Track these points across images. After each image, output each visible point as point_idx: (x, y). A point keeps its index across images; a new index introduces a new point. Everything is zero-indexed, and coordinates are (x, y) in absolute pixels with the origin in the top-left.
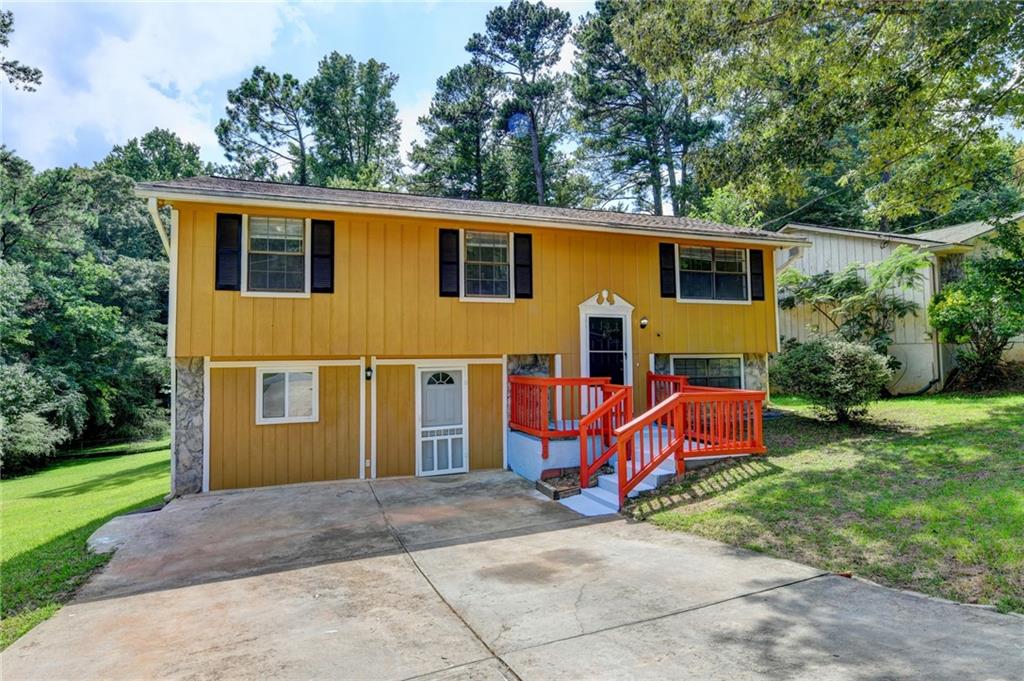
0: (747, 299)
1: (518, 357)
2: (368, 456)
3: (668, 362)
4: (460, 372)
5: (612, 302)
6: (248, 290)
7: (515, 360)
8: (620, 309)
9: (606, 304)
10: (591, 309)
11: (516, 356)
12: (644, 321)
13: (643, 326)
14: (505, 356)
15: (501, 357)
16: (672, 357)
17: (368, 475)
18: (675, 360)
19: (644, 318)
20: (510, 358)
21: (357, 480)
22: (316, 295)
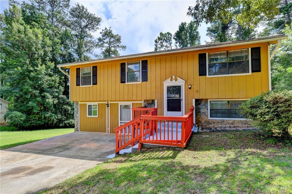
0: (249, 72)
1: (147, 100)
2: (108, 127)
3: (207, 102)
4: (130, 105)
5: (176, 80)
6: (81, 85)
7: (146, 102)
8: (180, 82)
9: (174, 81)
10: (168, 83)
11: (146, 100)
12: (190, 86)
13: (190, 88)
14: (143, 100)
15: (141, 100)
16: (209, 101)
17: (108, 132)
18: (210, 101)
19: (190, 85)
20: (144, 101)
21: (106, 133)
22: (94, 85)
